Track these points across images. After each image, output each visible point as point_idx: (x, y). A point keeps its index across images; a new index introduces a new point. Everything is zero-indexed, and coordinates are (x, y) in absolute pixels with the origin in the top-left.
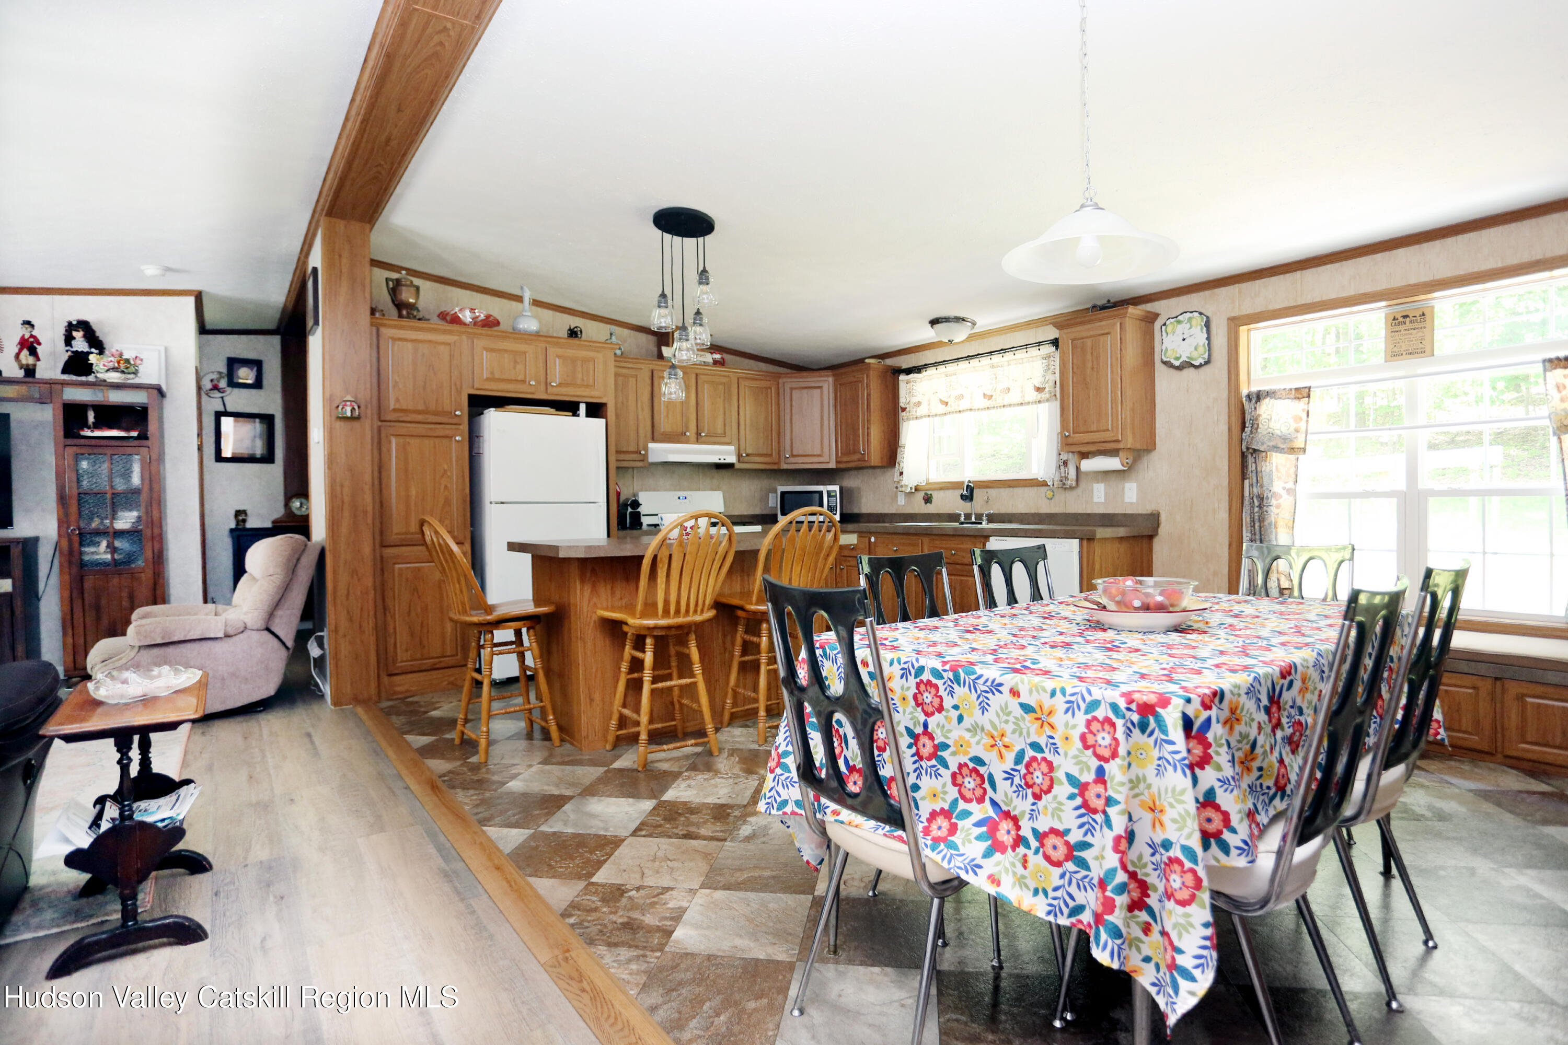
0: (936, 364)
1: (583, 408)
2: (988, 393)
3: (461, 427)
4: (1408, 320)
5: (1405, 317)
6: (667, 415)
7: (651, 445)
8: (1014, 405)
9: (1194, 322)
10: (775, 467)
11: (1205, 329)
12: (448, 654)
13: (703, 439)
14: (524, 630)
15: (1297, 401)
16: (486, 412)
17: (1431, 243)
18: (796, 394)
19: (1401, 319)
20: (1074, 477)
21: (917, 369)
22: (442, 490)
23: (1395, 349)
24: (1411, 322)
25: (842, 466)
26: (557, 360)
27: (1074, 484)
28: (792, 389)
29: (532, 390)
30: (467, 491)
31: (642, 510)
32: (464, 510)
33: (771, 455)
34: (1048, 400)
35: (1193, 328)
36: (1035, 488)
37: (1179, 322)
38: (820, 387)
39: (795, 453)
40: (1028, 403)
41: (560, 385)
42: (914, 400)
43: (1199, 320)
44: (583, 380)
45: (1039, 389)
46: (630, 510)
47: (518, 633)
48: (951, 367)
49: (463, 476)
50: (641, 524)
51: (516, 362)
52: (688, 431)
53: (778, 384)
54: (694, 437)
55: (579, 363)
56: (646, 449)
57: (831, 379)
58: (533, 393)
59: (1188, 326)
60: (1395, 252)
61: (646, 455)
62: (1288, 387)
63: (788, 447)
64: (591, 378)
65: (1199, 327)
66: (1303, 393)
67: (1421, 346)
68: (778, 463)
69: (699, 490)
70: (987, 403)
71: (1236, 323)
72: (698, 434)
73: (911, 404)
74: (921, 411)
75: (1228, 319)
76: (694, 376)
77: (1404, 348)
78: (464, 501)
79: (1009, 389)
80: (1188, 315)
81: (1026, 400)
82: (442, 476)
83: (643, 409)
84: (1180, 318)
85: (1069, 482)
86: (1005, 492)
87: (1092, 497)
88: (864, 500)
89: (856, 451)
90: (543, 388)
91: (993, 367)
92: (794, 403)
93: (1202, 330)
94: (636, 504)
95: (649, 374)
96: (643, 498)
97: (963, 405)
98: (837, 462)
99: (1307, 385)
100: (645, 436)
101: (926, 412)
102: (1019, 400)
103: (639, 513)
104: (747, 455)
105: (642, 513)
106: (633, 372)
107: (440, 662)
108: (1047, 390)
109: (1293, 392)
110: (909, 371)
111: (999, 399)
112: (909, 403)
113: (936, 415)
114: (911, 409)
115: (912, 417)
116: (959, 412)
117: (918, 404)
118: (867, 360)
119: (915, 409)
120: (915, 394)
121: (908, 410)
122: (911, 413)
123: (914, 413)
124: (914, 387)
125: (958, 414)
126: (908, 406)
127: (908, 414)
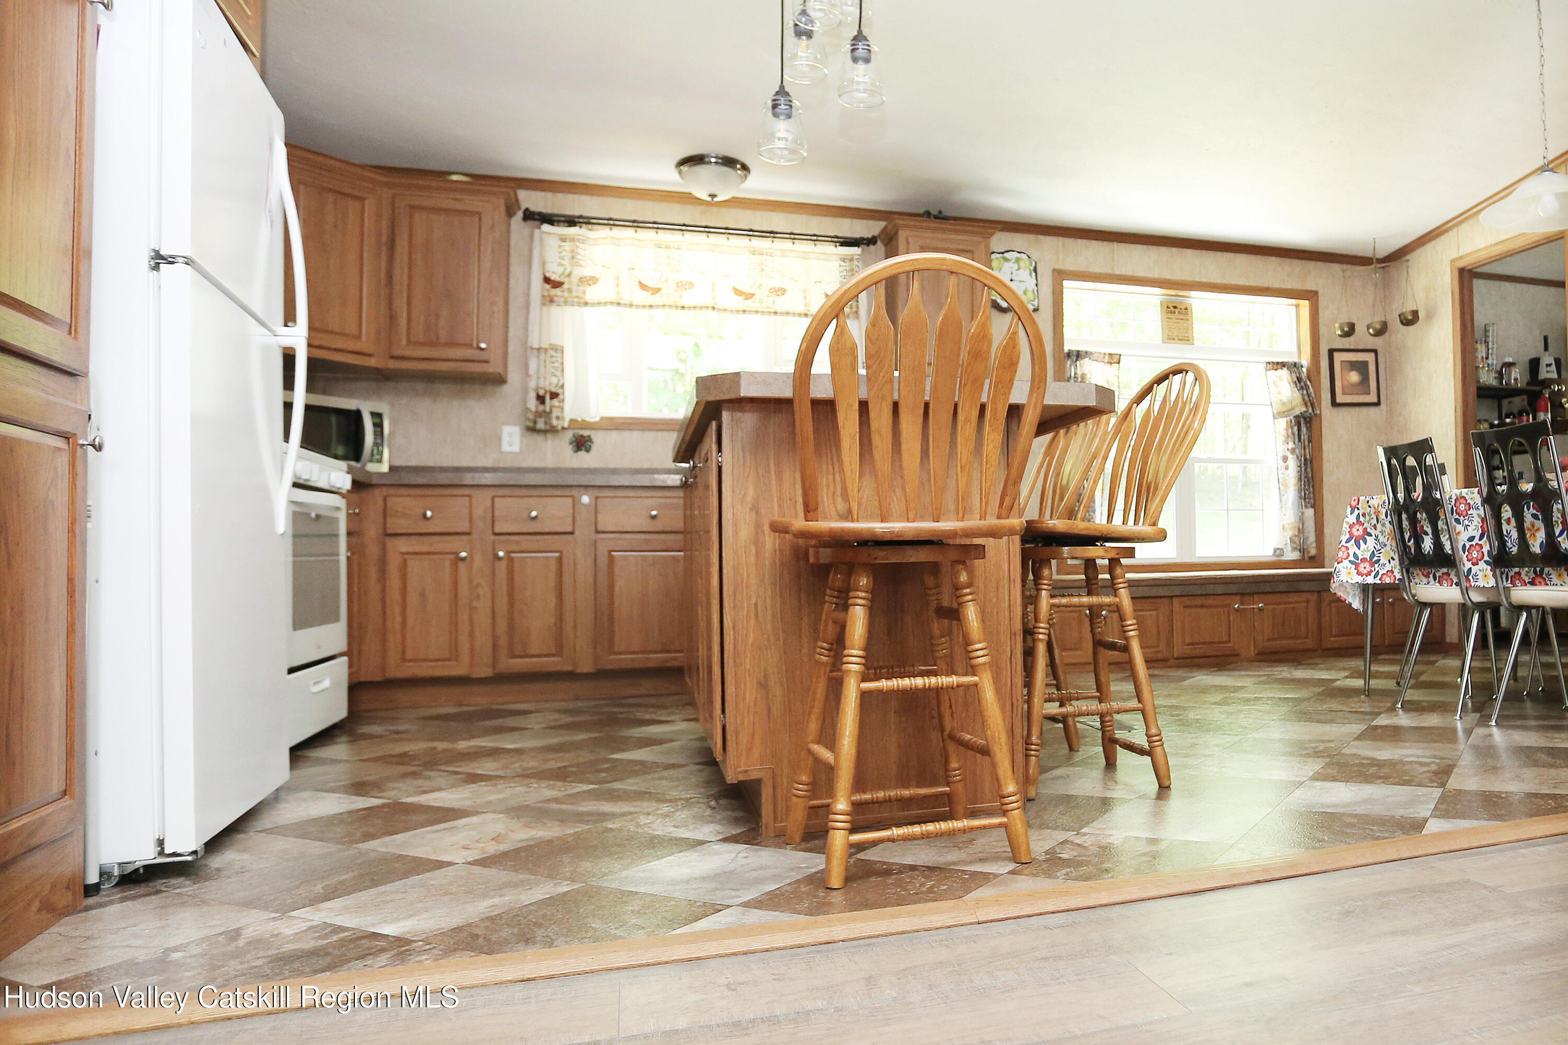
4: (1177, 311)
5: (1175, 307)
8: (794, 314)
9: (1022, 264)
11: (1034, 274)
15: (1109, 366)
17: (1208, 252)
19: (1172, 309)
23: (1170, 333)
24: (1179, 313)
25: (402, 366)
35: (1021, 270)
37: (1006, 260)
42: (581, 272)
43: (1028, 263)
59: (1016, 266)
60: (1185, 250)
62: (1103, 351)
65: (1028, 271)
66: (1114, 359)
67: (1186, 335)
70: (740, 302)
71: (1060, 275)
73: (575, 279)
75: (1054, 270)
77: (1176, 334)
80: (1016, 255)
84: (1006, 255)
89: (458, 340)
91: (754, 252)
93: (1031, 274)
99: (1119, 352)
101: (604, 297)
109: (1107, 357)
111: (765, 302)
112: (569, 275)
113: (631, 305)
114: (574, 287)
115: (576, 300)
116: (683, 307)
117: (593, 280)
118: (455, 178)
119: (581, 288)
120: (581, 262)
121: (566, 286)
122: (574, 294)
123: (580, 295)
124: (579, 251)
125: (680, 311)
126: (566, 280)
127: (566, 294)
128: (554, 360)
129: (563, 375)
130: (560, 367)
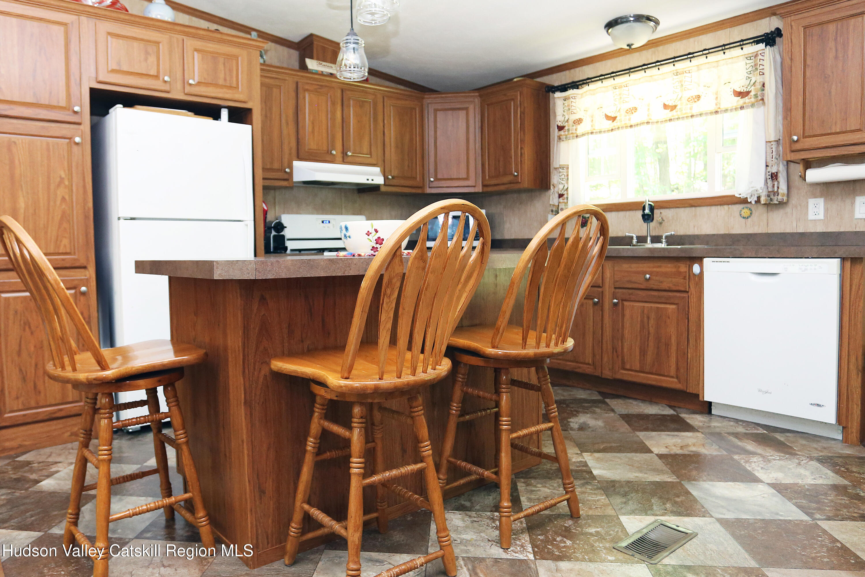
0: (601, 77)
1: (224, 113)
2: (671, 103)
3: (81, 127)
6: (313, 132)
7: (297, 164)
8: (706, 114)
10: (419, 191)
12: (70, 399)
13: (349, 159)
14: (160, 390)
16: (111, 110)
18: (440, 115)
20: (785, 191)
21: (575, 85)
22: (58, 203)
25: (490, 189)
26: (196, 53)
27: (785, 198)
28: (436, 110)
29: (166, 87)
30: (90, 204)
31: (287, 233)
32: (87, 227)
33: (415, 178)
34: (753, 105)
36: (726, 207)
38: (466, 109)
39: (439, 177)
40: (726, 110)
41: (199, 83)
42: (573, 117)
44: (225, 80)
45: (741, 94)
46: (274, 233)
47: (152, 393)
48: (620, 80)
49: (84, 187)
50: (286, 249)
51: (147, 53)
52: (334, 149)
53: (422, 105)
54: (339, 158)
55: (221, 60)
56: (291, 167)
57: (477, 101)
58: (168, 92)
61: (291, 174)
63: (432, 170)
64: (234, 79)
68: (422, 187)
69: (342, 214)
70: (669, 114)
72: (344, 154)
73: (571, 122)
74: (581, 129)
76: (339, 92)
78: (86, 217)
79: (699, 97)
81: (723, 107)
82: (59, 186)
83: (287, 124)
85: (780, 197)
86: (684, 213)
87: (807, 214)
88: (507, 225)
89: (507, 172)
90: (179, 85)
91: (677, 74)
92: (438, 125)
94: (280, 227)
95: (293, 87)
96: (286, 219)
97: (635, 119)
98: (484, 186)
100: (290, 154)
101: (589, 129)
102: (713, 108)
103: (283, 236)
104: (393, 177)
105: (288, 236)
106: (277, 83)
107: (61, 410)
108: (752, 93)
110: (563, 88)
111: (684, 108)
112: (567, 121)
113: (600, 132)
114: (570, 128)
115: (571, 135)
116: (631, 126)
117: (579, 121)
118: (515, 80)
119: (574, 127)
120: (575, 111)
121: (566, 128)
122: (570, 132)
123: (574, 131)
124: (573, 104)
125: (629, 129)
126: (566, 124)
127: (566, 133)
128: (561, 174)
129: (567, 183)
130: (566, 178)
